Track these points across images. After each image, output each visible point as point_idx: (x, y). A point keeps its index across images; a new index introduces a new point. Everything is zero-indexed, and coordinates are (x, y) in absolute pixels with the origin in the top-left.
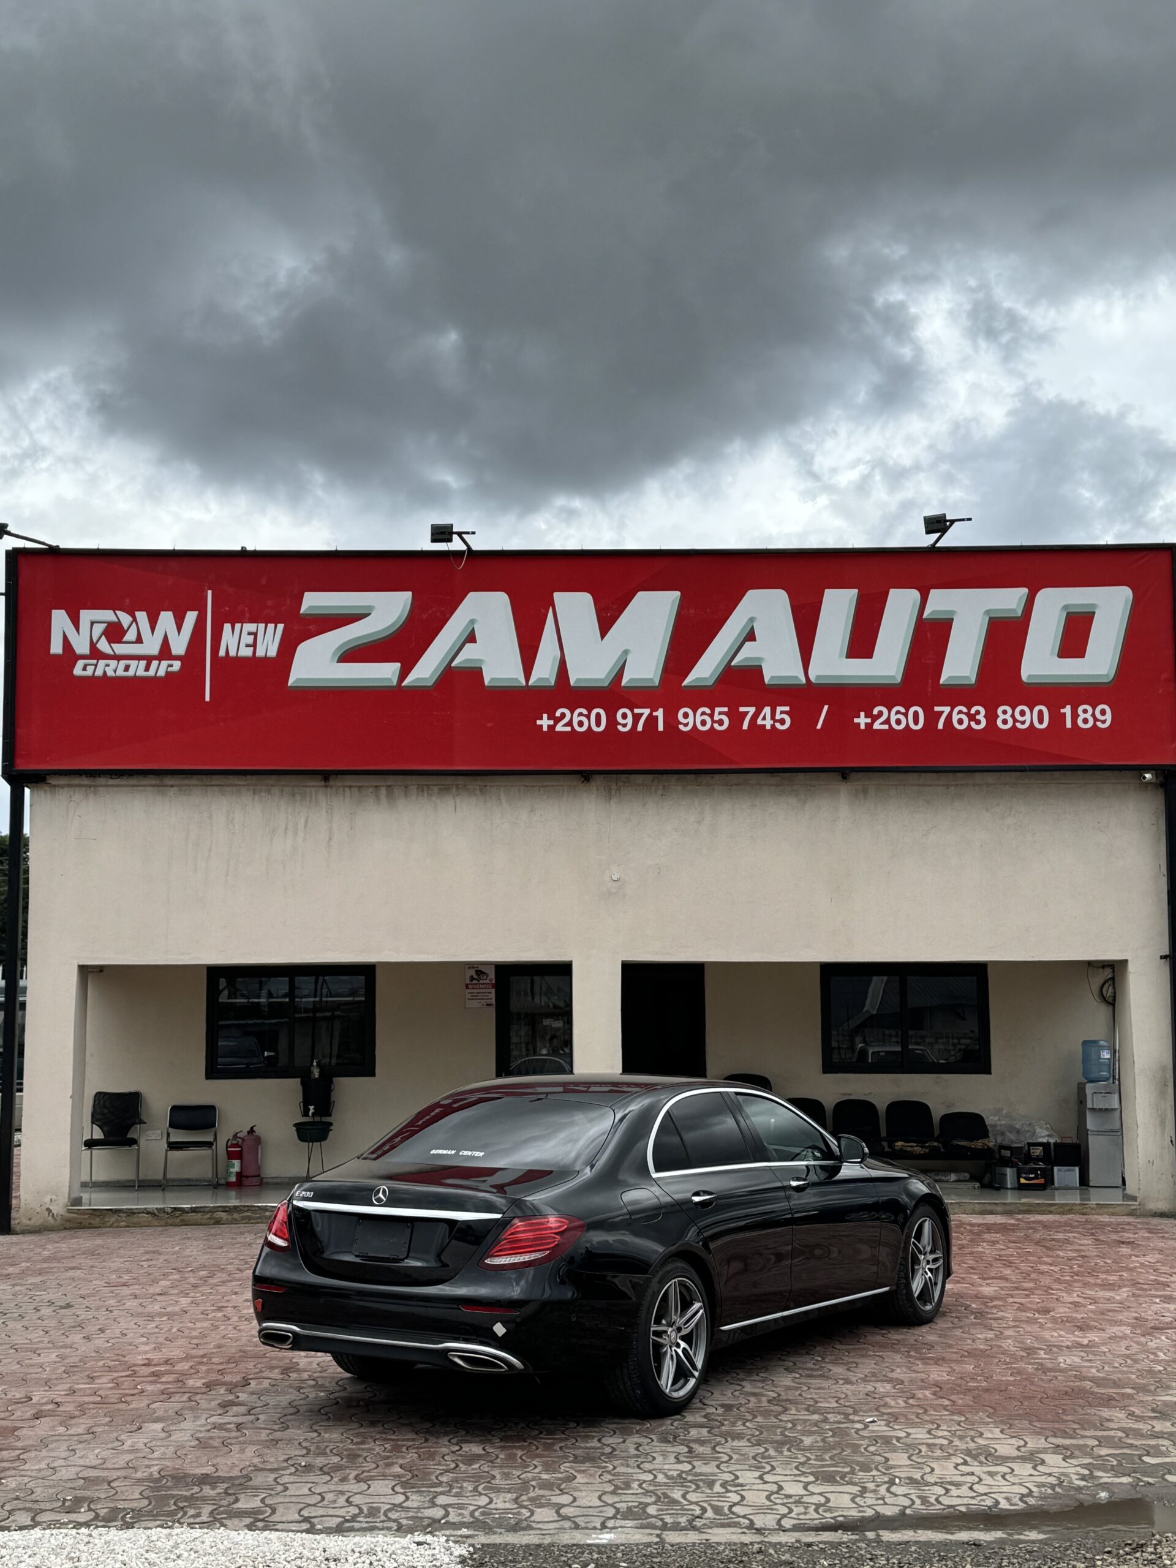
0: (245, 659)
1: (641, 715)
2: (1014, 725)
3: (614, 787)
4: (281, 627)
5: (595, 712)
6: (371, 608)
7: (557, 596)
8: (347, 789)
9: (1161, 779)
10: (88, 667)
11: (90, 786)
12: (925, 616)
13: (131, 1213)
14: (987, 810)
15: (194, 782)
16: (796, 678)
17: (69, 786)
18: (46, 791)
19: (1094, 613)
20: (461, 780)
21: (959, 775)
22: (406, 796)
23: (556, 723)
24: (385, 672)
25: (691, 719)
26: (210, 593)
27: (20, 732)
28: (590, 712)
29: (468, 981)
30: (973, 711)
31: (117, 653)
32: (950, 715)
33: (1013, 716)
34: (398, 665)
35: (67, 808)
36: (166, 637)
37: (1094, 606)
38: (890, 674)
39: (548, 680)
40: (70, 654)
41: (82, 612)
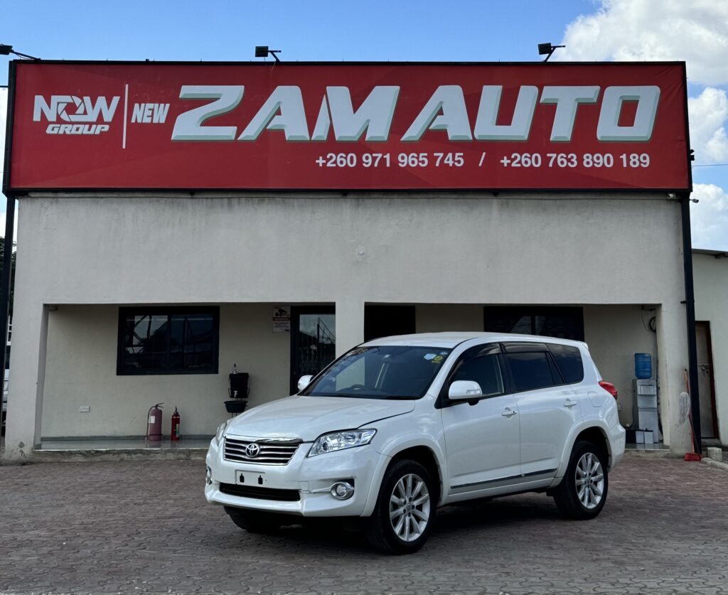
0: (146, 124)
1: (377, 157)
2: (593, 166)
3: (361, 199)
4: (168, 105)
5: (350, 155)
6: (220, 95)
7: (329, 89)
8: (205, 200)
9: (678, 197)
10: (55, 129)
11: (54, 198)
12: (541, 101)
13: (71, 453)
15: (115, 195)
16: (466, 136)
17: (42, 197)
18: (27, 201)
19: (638, 101)
20: (271, 195)
21: (562, 194)
22: (239, 203)
23: (327, 162)
24: (227, 132)
25: (406, 160)
26: (127, 86)
27: (15, 166)
28: (347, 156)
29: (274, 316)
30: (569, 157)
31: (73, 120)
32: (556, 159)
33: (592, 160)
34: (236, 128)
35: (40, 211)
36: (101, 111)
37: (638, 97)
38: (521, 135)
39: (323, 137)
40: (44, 121)
41: (53, 97)
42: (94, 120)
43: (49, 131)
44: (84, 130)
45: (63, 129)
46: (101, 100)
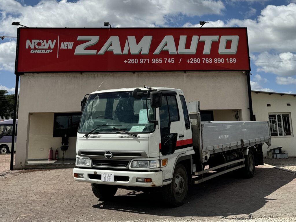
0: (66, 49)
1: (145, 60)
2: (217, 62)
3: (139, 74)
4: (73, 43)
5: (135, 60)
6: (91, 39)
7: (128, 37)
8: (86, 75)
9: (246, 73)
11: (33, 75)
12: (200, 41)
14: (213, 79)
15: (54, 74)
16: (175, 53)
17: (29, 75)
18: (23, 76)
19: (232, 41)
20: (109, 73)
21: (207, 72)
22: (98, 76)
23: (128, 62)
24: (94, 52)
25: (155, 61)
26: (59, 36)
27: (19, 64)
28: (135, 59)
30: (210, 59)
31: (40, 48)
32: (205, 60)
33: (217, 60)
34: (96, 50)
35: (28, 80)
36: (50, 45)
37: (232, 39)
38: (193, 52)
39: (126, 53)
40: (30, 48)
41: (33, 40)
42: (47, 48)
43: (31, 52)
44: (44, 51)
45: (36, 51)
46: (50, 41)
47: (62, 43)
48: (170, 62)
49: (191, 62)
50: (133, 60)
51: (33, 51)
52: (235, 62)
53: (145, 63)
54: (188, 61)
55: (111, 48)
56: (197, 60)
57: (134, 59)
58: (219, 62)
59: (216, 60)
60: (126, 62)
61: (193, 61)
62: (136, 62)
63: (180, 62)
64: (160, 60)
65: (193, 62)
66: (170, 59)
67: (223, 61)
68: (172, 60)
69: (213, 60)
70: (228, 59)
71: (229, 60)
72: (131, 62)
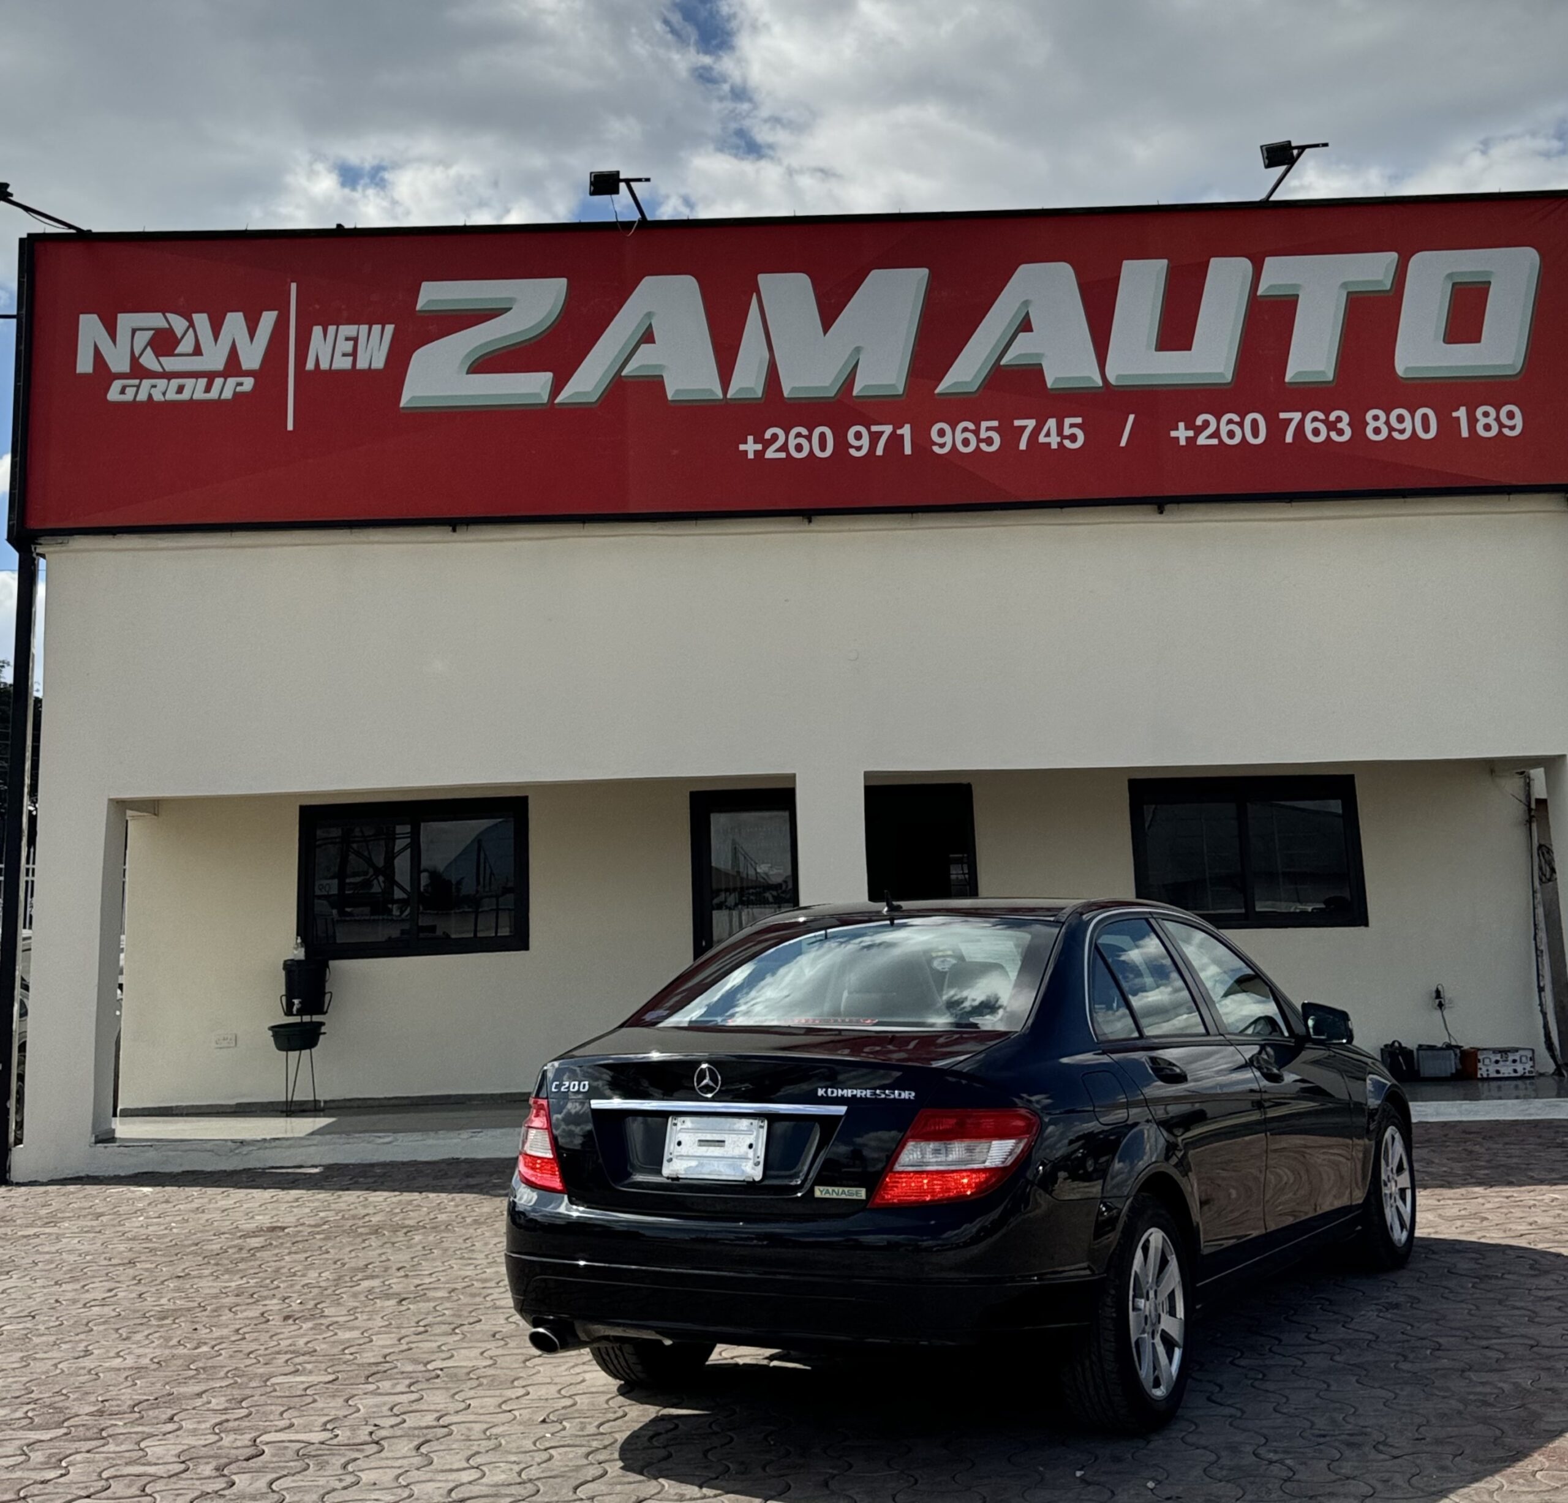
1: (882, 433)
2: (1390, 435)
4: (390, 329)
7: (764, 280)
10: (128, 390)
12: (1260, 291)
16: (1089, 379)
19: (1490, 283)
20: (638, 529)
21: (1318, 504)
31: (167, 369)
34: (549, 375)
36: (234, 346)
37: (1489, 274)
38: (1220, 370)
39: (751, 389)
40: (103, 373)
41: (120, 316)
42: (220, 366)
43: (113, 395)
44: (195, 390)
45: (145, 390)
46: (235, 322)
47: (317, 330)
48: (1054, 446)
49: (1202, 440)
50: (799, 435)
51: (123, 392)
52: (1512, 428)
53: (879, 451)
54: (1182, 434)
55: (643, 361)
56: (1241, 425)
57: (805, 432)
58: (1402, 432)
59: (1380, 423)
60: (750, 447)
61: (1216, 434)
62: (823, 448)
63: (1123, 443)
64: (988, 429)
65: (1215, 442)
66: (1052, 423)
67: (1426, 429)
68: (1067, 431)
69: (1359, 425)
70: (1461, 413)
71: (1472, 421)
72: (784, 448)
